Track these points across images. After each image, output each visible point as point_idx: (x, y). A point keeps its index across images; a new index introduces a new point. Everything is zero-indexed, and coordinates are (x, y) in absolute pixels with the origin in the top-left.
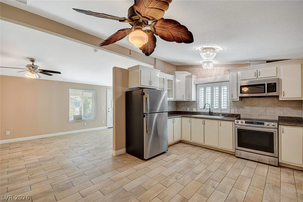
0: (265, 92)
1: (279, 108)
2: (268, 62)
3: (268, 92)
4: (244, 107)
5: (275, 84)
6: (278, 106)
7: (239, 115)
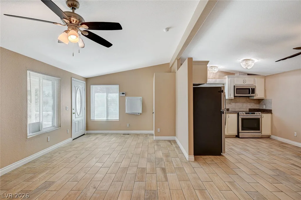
0: (249, 93)
1: (249, 103)
2: (248, 74)
3: (251, 94)
4: (232, 103)
5: (254, 89)
6: (249, 102)
7: (229, 109)
